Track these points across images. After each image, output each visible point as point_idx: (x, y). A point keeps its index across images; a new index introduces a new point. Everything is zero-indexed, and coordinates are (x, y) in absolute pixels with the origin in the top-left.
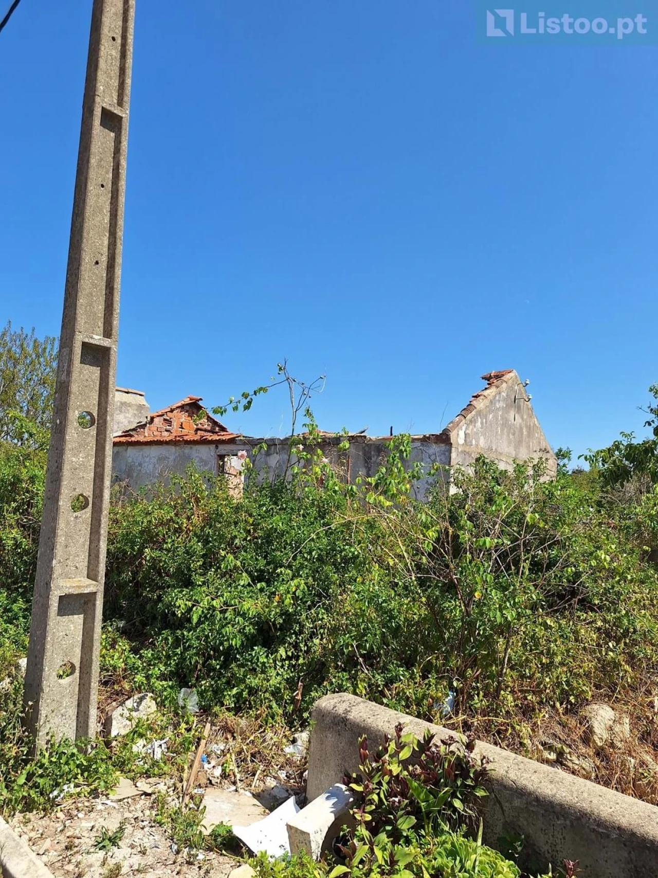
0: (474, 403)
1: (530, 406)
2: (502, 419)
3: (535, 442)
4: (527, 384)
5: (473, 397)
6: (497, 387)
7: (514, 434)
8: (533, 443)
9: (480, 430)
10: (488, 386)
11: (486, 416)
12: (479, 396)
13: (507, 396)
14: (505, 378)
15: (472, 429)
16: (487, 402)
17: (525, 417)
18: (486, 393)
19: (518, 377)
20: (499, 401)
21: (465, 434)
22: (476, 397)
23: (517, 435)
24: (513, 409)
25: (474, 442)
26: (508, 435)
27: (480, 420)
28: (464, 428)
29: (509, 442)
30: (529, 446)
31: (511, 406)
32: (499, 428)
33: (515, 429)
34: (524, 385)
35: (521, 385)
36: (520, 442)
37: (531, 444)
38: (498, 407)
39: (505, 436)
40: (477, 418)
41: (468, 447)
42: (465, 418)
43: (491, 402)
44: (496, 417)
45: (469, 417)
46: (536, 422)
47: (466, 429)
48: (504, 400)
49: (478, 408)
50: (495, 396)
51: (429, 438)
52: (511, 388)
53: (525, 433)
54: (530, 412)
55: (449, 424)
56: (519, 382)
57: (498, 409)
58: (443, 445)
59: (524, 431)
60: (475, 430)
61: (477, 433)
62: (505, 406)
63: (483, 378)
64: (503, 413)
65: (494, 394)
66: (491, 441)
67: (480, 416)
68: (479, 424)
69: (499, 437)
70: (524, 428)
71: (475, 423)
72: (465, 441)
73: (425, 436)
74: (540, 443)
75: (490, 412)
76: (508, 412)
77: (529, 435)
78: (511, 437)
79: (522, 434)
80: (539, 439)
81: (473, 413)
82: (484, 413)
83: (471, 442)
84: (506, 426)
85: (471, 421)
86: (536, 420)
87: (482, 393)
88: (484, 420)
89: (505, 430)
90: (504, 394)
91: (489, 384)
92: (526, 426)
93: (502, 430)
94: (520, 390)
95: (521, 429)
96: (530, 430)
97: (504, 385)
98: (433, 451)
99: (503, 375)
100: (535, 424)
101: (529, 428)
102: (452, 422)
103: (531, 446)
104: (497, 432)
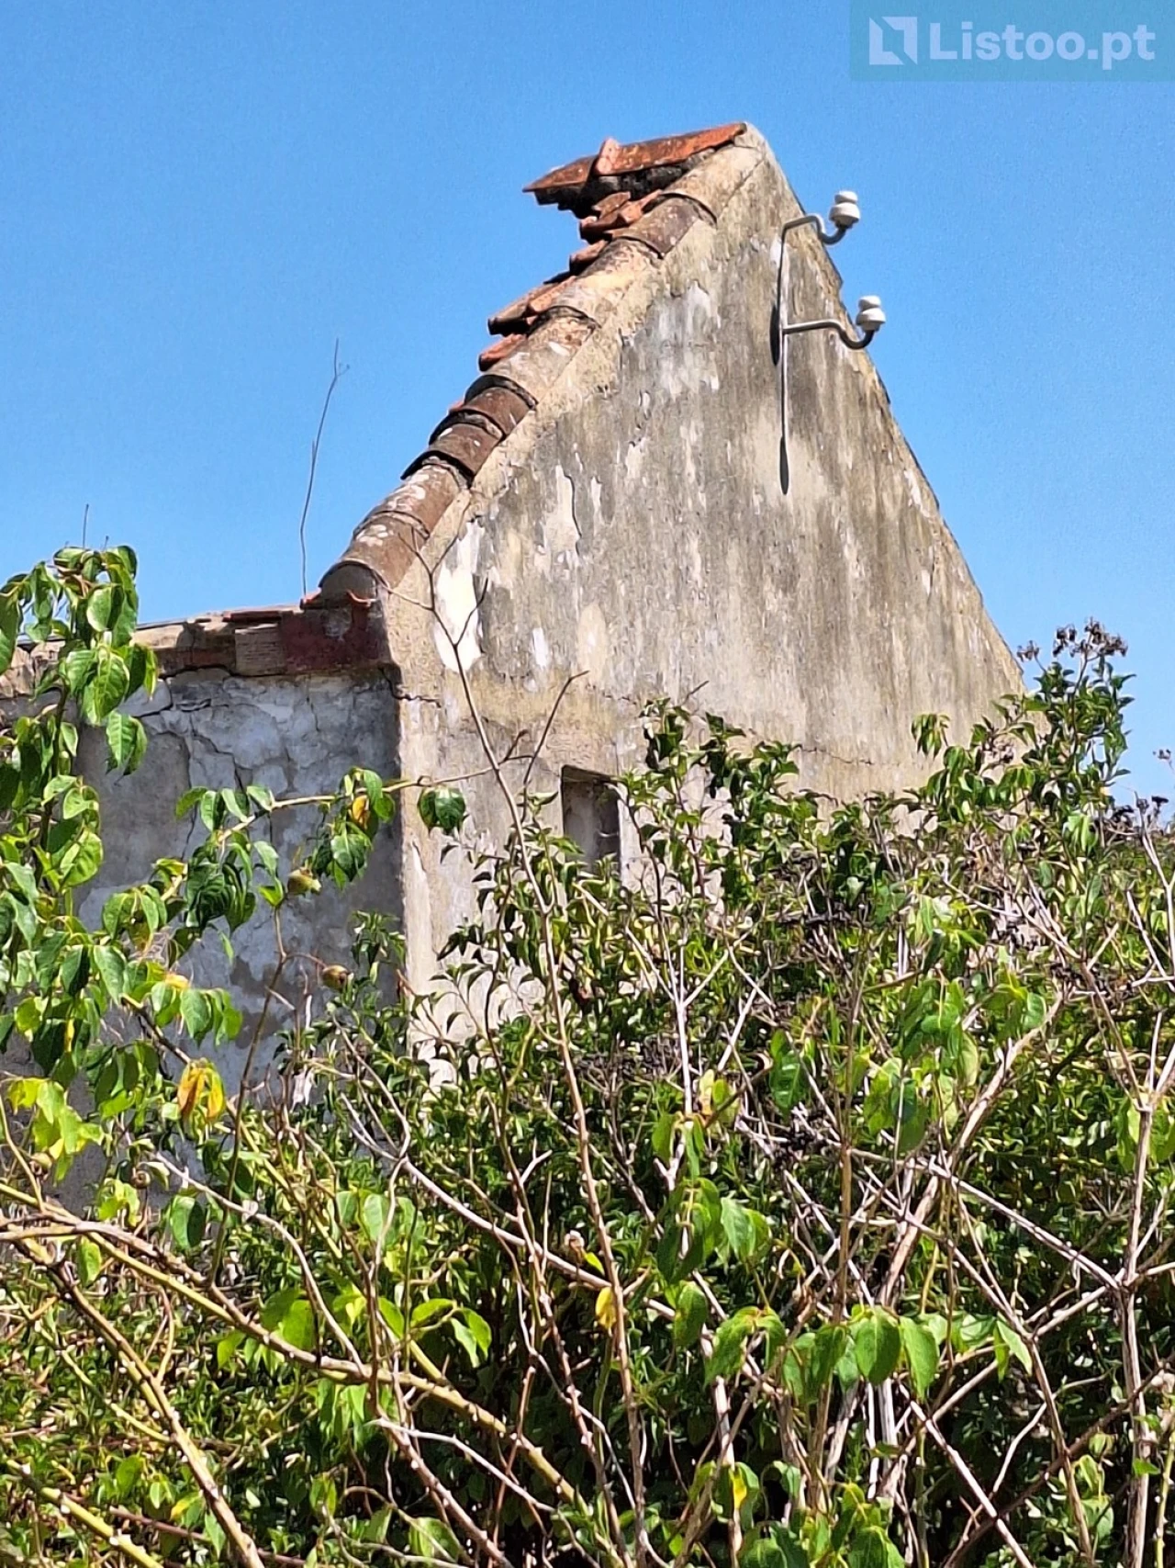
0: (518, 366)
1: (870, 379)
2: (707, 478)
3: (918, 626)
4: (844, 224)
5: (498, 328)
6: (657, 249)
7: (788, 583)
8: (908, 636)
9: (574, 559)
10: (586, 250)
11: (604, 456)
12: (544, 317)
13: (724, 311)
14: (702, 182)
15: (523, 560)
16: (599, 358)
17: (846, 458)
18: (588, 292)
19: (781, 175)
20: (678, 348)
21: (482, 599)
22: (519, 326)
23: (806, 581)
24: (768, 406)
25: (541, 653)
26: (754, 589)
27: (564, 487)
28: (467, 550)
29: (765, 642)
30: (889, 664)
31: (758, 387)
32: (693, 545)
33: (795, 547)
34: (829, 230)
35: (806, 237)
36: (832, 630)
37: (898, 643)
38: (675, 392)
39: (735, 598)
40: (550, 476)
41: (504, 693)
42: (469, 475)
43: (628, 357)
44: (665, 464)
45: (493, 470)
46: (916, 493)
47: (485, 557)
48: (710, 339)
49: (548, 401)
50: (648, 319)
51: (223, 642)
52: (743, 256)
53: (855, 571)
54: (875, 418)
55: (366, 525)
56: (790, 213)
57: (677, 407)
58: (334, 686)
59: (850, 553)
60: (541, 563)
61: (557, 588)
62: (715, 385)
63: (544, 196)
64: (707, 435)
65: (638, 299)
66: (651, 641)
67: (566, 458)
68: (560, 521)
69: (699, 609)
70: (848, 537)
71: (537, 514)
72: (485, 645)
73: (192, 631)
74: (949, 633)
75: (629, 425)
76: (736, 429)
77: (881, 584)
78: (774, 600)
79: (838, 579)
80: (946, 610)
81: (521, 438)
82: (591, 437)
83: (524, 652)
84: (733, 528)
85: (510, 503)
86: (911, 475)
87: (556, 295)
88: (595, 490)
89: (734, 552)
90: (703, 300)
91: (590, 235)
92: (860, 522)
93: (713, 559)
94: (799, 269)
95: (829, 549)
96: (882, 549)
97: (700, 236)
98: (269, 737)
99: (682, 168)
100: (908, 510)
101: (874, 529)
102: (380, 514)
103: (899, 658)
104: (681, 575)
